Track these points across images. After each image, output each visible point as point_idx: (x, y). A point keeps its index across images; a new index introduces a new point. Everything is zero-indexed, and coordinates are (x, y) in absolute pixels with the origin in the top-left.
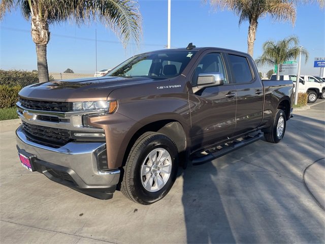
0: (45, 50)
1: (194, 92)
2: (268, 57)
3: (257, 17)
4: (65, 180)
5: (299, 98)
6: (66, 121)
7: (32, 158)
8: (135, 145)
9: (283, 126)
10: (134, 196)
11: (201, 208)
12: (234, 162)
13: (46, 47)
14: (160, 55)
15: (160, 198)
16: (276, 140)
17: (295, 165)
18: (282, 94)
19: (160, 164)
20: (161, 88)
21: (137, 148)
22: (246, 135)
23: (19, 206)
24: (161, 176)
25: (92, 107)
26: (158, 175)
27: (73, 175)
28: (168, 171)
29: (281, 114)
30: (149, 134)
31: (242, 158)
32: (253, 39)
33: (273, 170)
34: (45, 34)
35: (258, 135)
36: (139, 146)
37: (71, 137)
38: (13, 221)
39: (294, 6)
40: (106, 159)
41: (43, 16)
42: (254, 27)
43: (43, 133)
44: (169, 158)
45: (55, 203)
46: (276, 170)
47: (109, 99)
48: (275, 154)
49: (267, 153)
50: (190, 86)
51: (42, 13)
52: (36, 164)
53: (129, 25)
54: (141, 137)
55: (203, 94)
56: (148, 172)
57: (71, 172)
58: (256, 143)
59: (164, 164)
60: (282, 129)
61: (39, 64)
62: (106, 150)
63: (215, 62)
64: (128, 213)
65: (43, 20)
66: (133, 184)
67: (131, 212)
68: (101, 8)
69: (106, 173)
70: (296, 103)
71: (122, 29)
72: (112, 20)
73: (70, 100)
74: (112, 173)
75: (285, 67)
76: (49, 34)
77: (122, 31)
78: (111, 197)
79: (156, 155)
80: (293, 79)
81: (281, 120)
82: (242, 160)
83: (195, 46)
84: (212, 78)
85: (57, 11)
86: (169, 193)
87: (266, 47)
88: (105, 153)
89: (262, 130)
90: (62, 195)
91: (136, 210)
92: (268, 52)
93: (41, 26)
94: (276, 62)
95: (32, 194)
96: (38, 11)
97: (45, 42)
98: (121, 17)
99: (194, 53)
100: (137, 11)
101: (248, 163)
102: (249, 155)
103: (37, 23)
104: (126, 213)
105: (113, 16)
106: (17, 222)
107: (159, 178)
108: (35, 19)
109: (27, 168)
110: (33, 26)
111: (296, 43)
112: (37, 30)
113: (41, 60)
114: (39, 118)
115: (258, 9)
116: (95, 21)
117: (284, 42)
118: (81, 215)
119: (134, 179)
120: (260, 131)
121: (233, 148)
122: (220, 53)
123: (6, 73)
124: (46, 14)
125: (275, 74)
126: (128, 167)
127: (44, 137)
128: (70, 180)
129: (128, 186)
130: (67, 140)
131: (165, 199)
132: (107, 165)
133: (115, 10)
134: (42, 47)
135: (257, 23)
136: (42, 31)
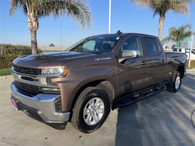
0: (36, 34)
1: (119, 62)
2: (172, 37)
3: (164, 12)
4: (37, 117)
5: (191, 63)
6: (37, 80)
7: (18, 102)
8: (80, 96)
9: (179, 82)
10: (79, 128)
11: (122, 137)
12: (146, 105)
13: (36, 32)
14: (100, 38)
15: (96, 129)
16: (175, 91)
17: (186, 108)
18: (180, 61)
19: (96, 107)
20: (98, 59)
21: (81, 98)
22: (154, 88)
23: (10, 131)
24: (97, 115)
25: (53, 72)
26: (95, 114)
27: (41, 114)
28: (102, 112)
29: (178, 74)
30: (90, 89)
31: (152, 103)
32: (162, 26)
33: (172, 112)
34: (35, 24)
35: (162, 88)
36: (82, 96)
37: (40, 90)
38: (5, 141)
39: (188, 6)
40: (61, 105)
41: (34, 14)
42: (163, 18)
43: (24, 87)
44: (103, 103)
45: (32, 130)
46: (174, 111)
47: (63, 67)
48: (174, 100)
49: (168, 99)
50: (117, 58)
51: (34, 12)
52: (20, 106)
53: (85, 19)
54: (85, 90)
55: (125, 63)
56: (89, 113)
57: (40, 113)
58: (162, 93)
59: (99, 107)
60: (179, 84)
61: (32, 42)
62: (61, 100)
63: (135, 42)
64: (75, 138)
65: (34, 16)
66: (78, 120)
67: (77, 138)
68: (68, 9)
69: (61, 114)
70: (189, 66)
71: (81, 21)
72: (75, 16)
73: (40, 68)
74: (65, 114)
75: (182, 43)
76: (38, 24)
77: (80, 23)
78: (64, 128)
79: (94, 102)
80: (188, 51)
81: (178, 78)
82: (151, 104)
83: (122, 32)
84: (131, 53)
85: (43, 11)
86: (102, 126)
87: (171, 30)
88: (60, 101)
89: (166, 84)
90: (37, 124)
91: (80, 137)
92: (172, 34)
93: (33, 19)
94: (177, 40)
95: (19, 123)
96: (31, 10)
97: (35, 29)
98: (80, 14)
99: (121, 37)
100: (90, 10)
101: (155, 106)
102: (157, 100)
103: (31, 18)
104: (74, 138)
105: (75, 13)
106: (7, 142)
107: (96, 116)
108: (30, 16)
109: (15, 108)
110: (29, 20)
111: (190, 28)
112: (31, 22)
113: (33, 40)
114: (22, 78)
115: (165, 8)
116: (65, 16)
117: (182, 27)
118: (46, 139)
119: (79, 117)
120: (164, 85)
121: (145, 97)
122: (138, 36)
123: (14, 47)
124: (36, 12)
125: (176, 48)
126: (75, 110)
127: (25, 89)
128: (39, 117)
129: (75, 121)
130: (38, 92)
131: (100, 130)
132: (61, 108)
133: (77, 10)
134: (34, 32)
135: (165, 16)
136: (34, 23)
